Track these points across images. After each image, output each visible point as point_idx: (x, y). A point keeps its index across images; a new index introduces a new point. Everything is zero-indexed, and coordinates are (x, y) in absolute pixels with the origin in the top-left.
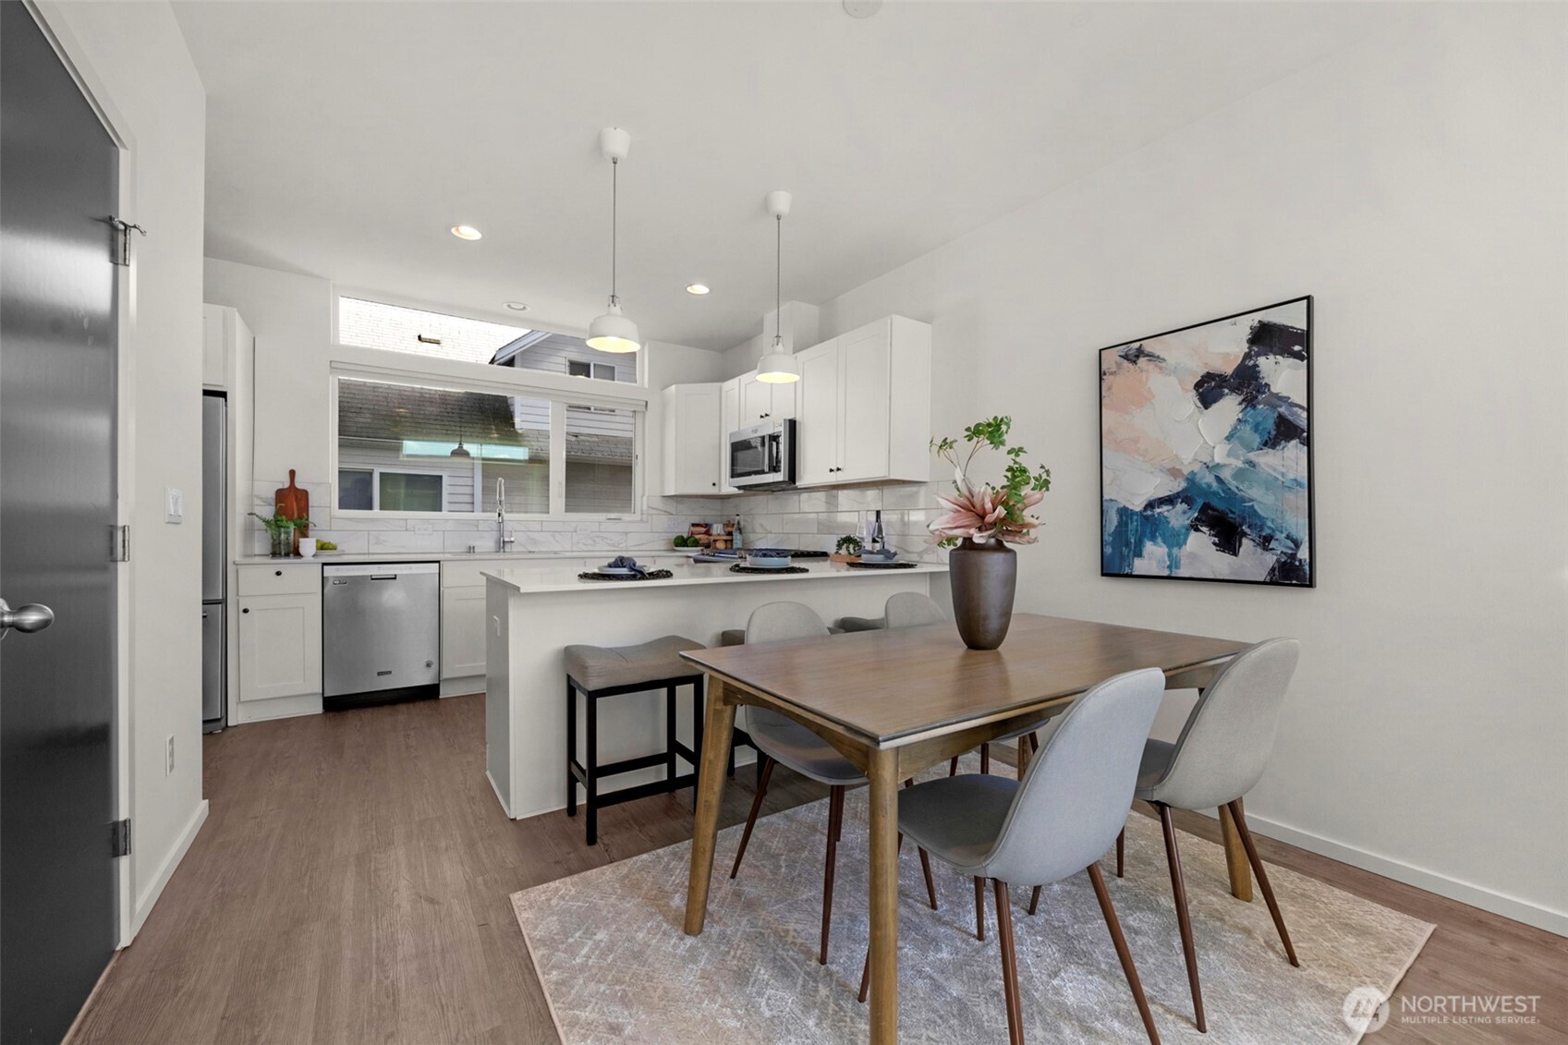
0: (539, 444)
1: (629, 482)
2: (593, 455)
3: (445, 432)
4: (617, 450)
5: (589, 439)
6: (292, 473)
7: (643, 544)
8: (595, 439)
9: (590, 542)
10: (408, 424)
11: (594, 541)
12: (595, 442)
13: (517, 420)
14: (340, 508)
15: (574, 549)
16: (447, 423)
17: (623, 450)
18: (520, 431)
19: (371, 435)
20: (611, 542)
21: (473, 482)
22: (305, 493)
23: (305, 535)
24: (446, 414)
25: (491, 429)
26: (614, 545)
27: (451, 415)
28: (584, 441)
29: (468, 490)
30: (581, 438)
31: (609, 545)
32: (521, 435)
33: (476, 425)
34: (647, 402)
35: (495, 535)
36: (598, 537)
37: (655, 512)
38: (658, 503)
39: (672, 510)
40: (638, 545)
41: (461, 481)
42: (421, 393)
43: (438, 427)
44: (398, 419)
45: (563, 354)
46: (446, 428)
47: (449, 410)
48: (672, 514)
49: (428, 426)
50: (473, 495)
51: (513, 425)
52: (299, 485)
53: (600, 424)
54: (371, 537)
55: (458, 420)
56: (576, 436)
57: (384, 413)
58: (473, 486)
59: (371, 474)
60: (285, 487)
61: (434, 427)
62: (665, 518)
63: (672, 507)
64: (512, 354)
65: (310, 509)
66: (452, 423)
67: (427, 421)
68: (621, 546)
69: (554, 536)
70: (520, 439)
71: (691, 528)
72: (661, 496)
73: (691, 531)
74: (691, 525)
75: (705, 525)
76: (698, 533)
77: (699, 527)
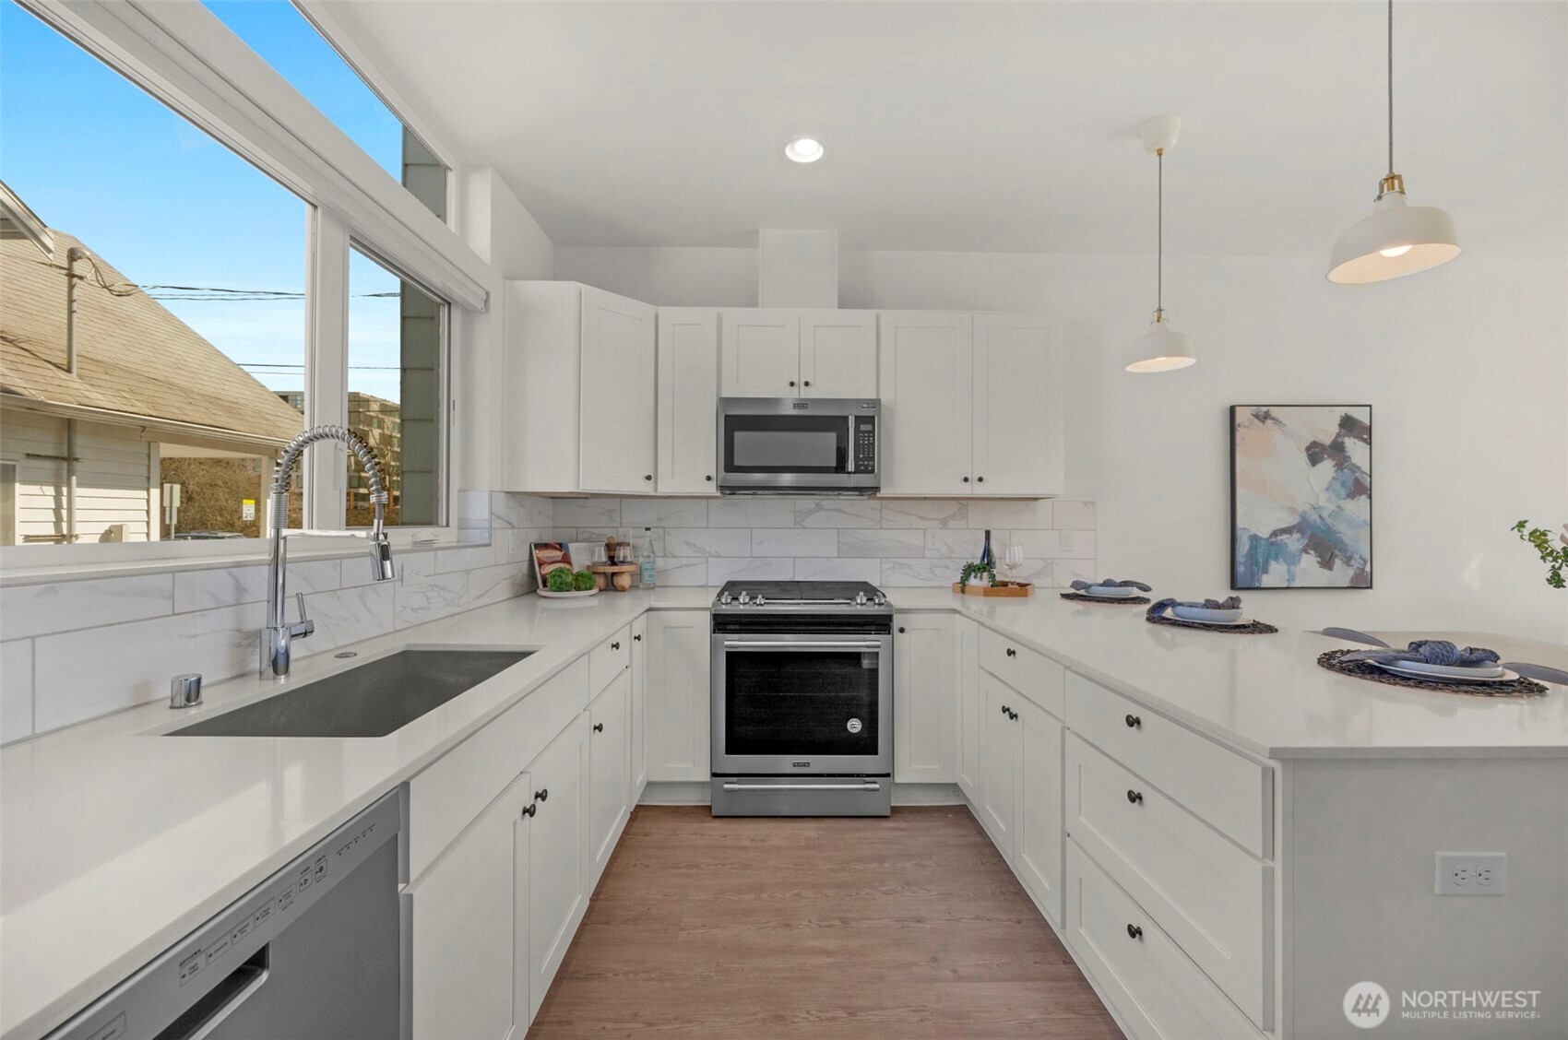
7: (485, 593)
9: (422, 600)
11: (427, 599)
20: (449, 597)
26: (454, 602)
36: (432, 587)
37: (499, 523)
38: (501, 507)
39: (516, 519)
48: (514, 528)
62: (509, 536)
63: (514, 514)
68: (462, 603)
71: (536, 553)
72: (506, 492)
73: (538, 558)
74: (533, 545)
75: (558, 546)
76: (551, 560)
77: (551, 551)
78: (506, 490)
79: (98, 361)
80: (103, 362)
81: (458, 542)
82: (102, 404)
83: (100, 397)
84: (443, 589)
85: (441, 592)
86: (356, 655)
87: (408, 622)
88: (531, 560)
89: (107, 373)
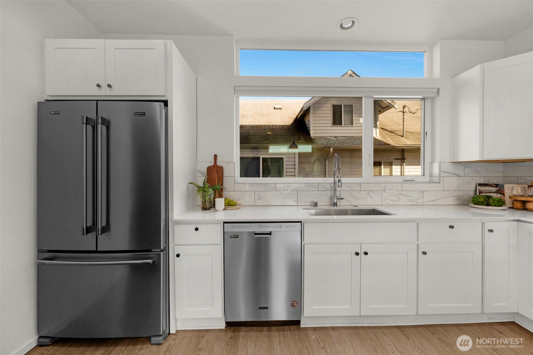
0: (321, 142)
1: (361, 157)
2: (345, 145)
3: (284, 140)
4: (356, 142)
5: (342, 138)
6: (216, 156)
7: (435, 200)
8: (344, 138)
9: (396, 199)
10: (271, 138)
11: (398, 198)
12: (345, 139)
13: (312, 133)
14: (240, 177)
15: (383, 203)
16: (285, 137)
17: (358, 142)
18: (312, 138)
19: (259, 143)
20: (411, 198)
21: (295, 160)
22: (221, 168)
23: (221, 196)
24: (284, 133)
25: (301, 137)
26: (412, 201)
27: (286, 133)
28: (340, 139)
29: (293, 163)
30: (338, 138)
31: (410, 201)
32: (313, 139)
33: (295, 137)
34: (438, 89)
35: (329, 193)
36: (401, 194)
37: (446, 175)
38: (449, 168)
39: (460, 172)
40: (432, 201)
41: (290, 160)
42: (276, 127)
43: (282, 138)
44: (268, 136)
45: (330, 102)
46: (284, 138)
47: (285, 132)
48: (460, 176)
49: (278, 138)
50: (295, 165)
51: (309, 134)
52: (219, 164)
53: (346, 131)
54: (256, 195)
55: (289, 135)
56: (336, 138)
57: (264, 135)
58: (295, 161)
59: (259, 158)
60: (212, 165)
61: (280, 138)
62: (455, 179)
63: (460, 171)
64: (309, 105)
65: (224, 177)
66: (287, 137)
67: (278, 137)
68: (418, 201)
69: (368, 194)
70: (313, 140)
71: (479, 188)
72: (452, 162)
73: (479, 190)
74: (477, 184)
75: (494, 185)
76: (487, 192)
77: (489, 187)
78: (451, 161)
79: (411, 132)
80: (413, 132)
81: (429, 181)
82: (409, 144)
83: (409, 142)
84: (407, 196)
85: (406, 197)
86: (357, 207)
87: (388, 203)
88: (476, 191)
89: (413, 135)
